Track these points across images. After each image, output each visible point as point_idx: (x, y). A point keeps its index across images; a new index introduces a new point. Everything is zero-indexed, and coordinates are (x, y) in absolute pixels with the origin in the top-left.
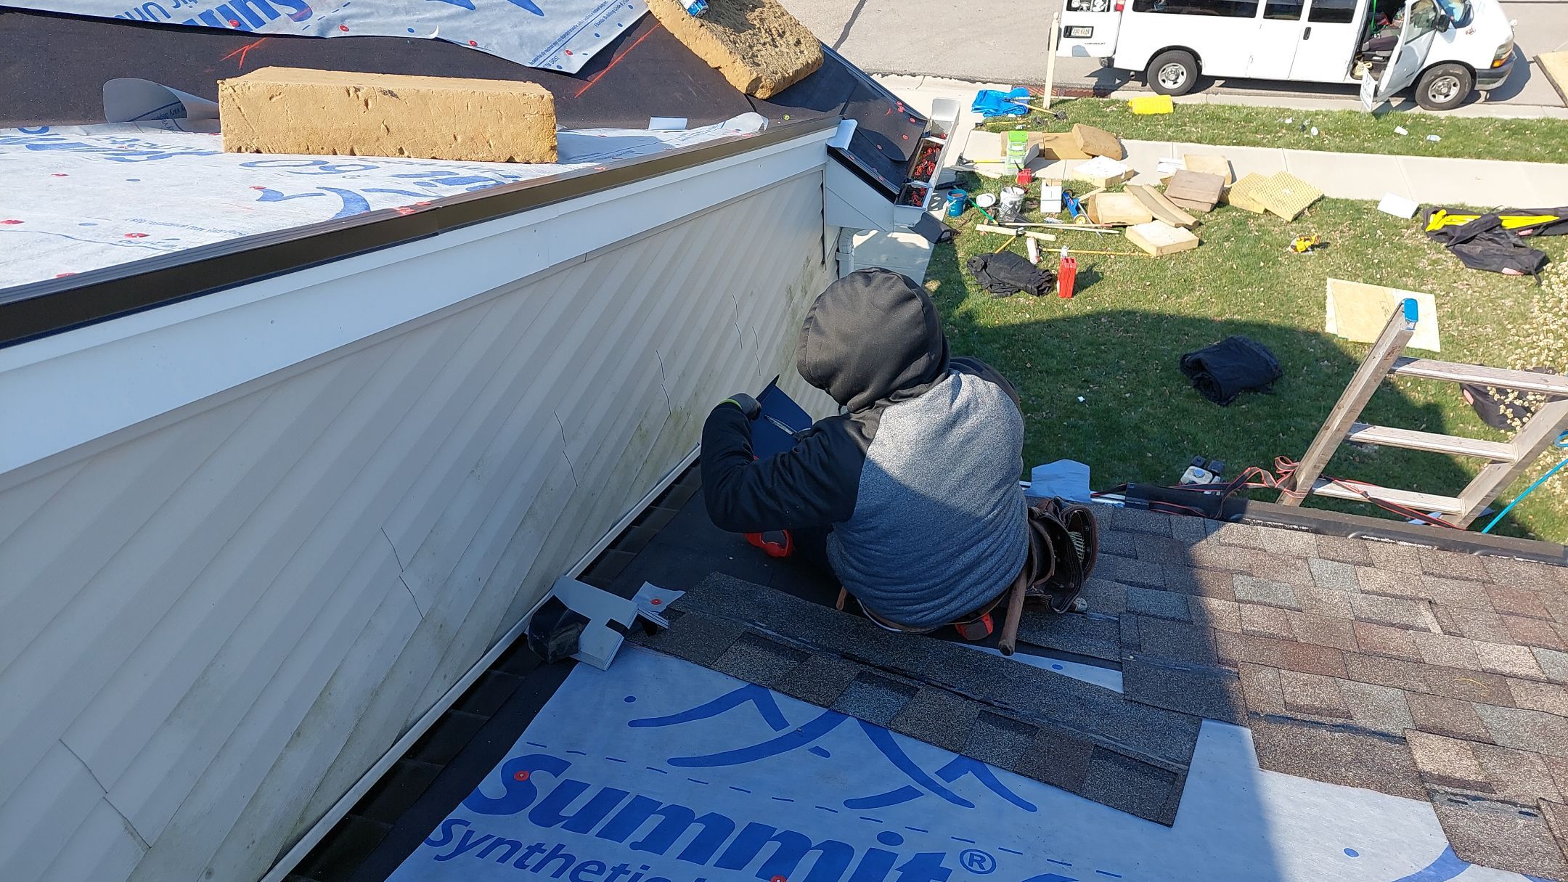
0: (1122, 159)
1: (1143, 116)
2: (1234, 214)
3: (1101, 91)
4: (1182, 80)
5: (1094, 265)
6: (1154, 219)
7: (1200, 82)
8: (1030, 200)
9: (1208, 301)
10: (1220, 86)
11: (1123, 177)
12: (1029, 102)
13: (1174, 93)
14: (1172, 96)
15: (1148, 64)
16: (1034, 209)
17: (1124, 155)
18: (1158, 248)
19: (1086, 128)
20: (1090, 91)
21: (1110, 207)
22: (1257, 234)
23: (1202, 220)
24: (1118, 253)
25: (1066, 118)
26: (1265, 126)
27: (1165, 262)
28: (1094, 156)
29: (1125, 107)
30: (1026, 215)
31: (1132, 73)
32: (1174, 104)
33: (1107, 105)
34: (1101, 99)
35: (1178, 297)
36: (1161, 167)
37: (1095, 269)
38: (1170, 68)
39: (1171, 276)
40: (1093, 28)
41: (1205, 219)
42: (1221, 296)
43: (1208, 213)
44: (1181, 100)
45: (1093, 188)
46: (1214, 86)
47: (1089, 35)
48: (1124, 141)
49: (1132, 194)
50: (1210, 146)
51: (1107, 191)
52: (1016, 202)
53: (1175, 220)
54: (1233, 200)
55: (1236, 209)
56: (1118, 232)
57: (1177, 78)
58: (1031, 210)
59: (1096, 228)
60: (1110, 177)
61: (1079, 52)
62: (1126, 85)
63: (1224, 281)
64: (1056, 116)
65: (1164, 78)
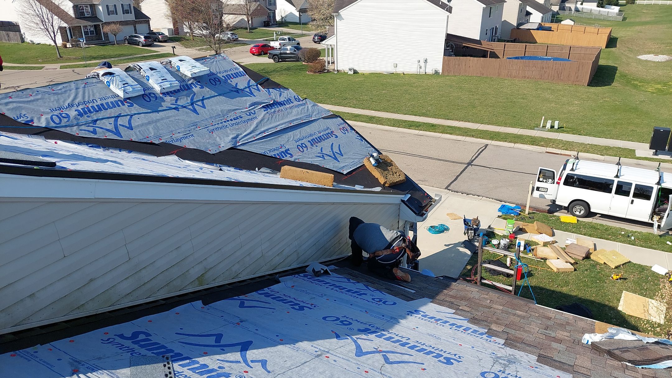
0: (552, 236)
1: (564, 223)
2: (592, 262)
3: (550, 212)
4: (582, 212)
5: (532, 271)
6: (558, 258)
7: (590, 214)
8: (513, 245)
9: (573, 290)
10: (599, 217)
11: (551, 242)
12: (520, 211)
13: (578, 216)
14: (577, 217)
15: (569, 205)
16: (514, 248)
17: (553, 235)
18: (557, 269)
19: (539, 223)
20: (546, 211)
21: (542, 251)
22: (599, 270)
23: (578, 262)
24: (542, 268)
25: (534, 219)
26: (612, 233)
27: (560, 274)
28: (541, 233)
29: (558, 218)
30: (510, 249)
31: (563, 207)
32: (578, 220)
33: (551, 217)
34: (549, 214)
35: (562, 287)
36: (567, 242)
37: (531, 272)
38: (578, 207)
39: (561, 280)
40: (547, 189)
41: (579, 262)
42: (578, 289)
43: (582, 260)
44: (580, 219)
45: (538, 244)
46: (597, 216)
47: (546, 191)
48: (554, 230)
49: (550, 248)
50: (589, 237)
51: (544, 246)
52: (506, 244)
53: (566, 259)
54: (592, 257)
55: (593, 261)
56: (543, 261)
57: (581, 211)
58: (512, 248)
59: (536, 258)
60: (545, 241)
61: (542, 196)
62: (561, 211)
63: (581, 285)
64: (530, 217)
65: (575, 210)
